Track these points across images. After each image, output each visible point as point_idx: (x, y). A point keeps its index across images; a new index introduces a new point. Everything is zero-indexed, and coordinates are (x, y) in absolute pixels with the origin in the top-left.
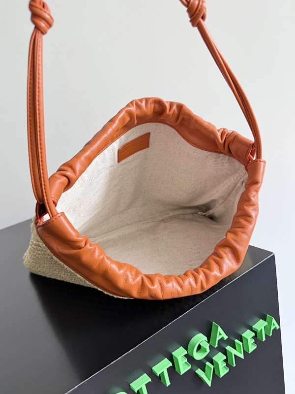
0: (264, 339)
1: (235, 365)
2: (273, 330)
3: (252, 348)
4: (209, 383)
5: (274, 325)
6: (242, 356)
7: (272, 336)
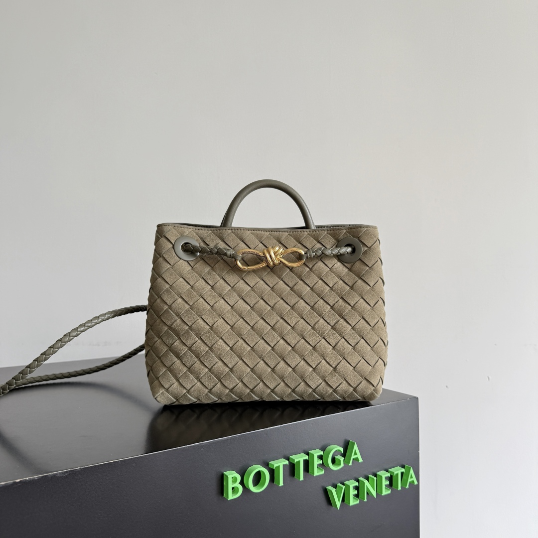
0: (400, 488)
1: (366, 500)
2: (410, 483)
3: (385, 492)
4: (338, 504)
5: (412, 477)
6: (374, 493)
7: (408, 489)
